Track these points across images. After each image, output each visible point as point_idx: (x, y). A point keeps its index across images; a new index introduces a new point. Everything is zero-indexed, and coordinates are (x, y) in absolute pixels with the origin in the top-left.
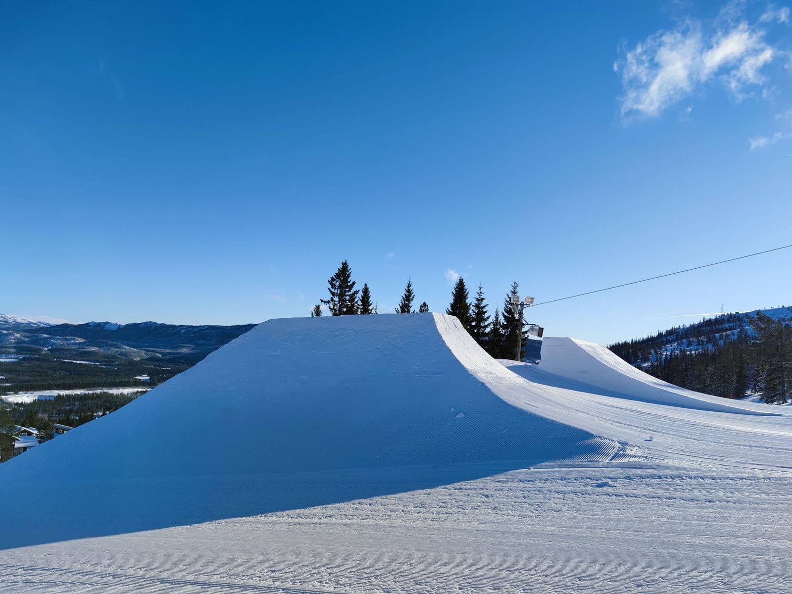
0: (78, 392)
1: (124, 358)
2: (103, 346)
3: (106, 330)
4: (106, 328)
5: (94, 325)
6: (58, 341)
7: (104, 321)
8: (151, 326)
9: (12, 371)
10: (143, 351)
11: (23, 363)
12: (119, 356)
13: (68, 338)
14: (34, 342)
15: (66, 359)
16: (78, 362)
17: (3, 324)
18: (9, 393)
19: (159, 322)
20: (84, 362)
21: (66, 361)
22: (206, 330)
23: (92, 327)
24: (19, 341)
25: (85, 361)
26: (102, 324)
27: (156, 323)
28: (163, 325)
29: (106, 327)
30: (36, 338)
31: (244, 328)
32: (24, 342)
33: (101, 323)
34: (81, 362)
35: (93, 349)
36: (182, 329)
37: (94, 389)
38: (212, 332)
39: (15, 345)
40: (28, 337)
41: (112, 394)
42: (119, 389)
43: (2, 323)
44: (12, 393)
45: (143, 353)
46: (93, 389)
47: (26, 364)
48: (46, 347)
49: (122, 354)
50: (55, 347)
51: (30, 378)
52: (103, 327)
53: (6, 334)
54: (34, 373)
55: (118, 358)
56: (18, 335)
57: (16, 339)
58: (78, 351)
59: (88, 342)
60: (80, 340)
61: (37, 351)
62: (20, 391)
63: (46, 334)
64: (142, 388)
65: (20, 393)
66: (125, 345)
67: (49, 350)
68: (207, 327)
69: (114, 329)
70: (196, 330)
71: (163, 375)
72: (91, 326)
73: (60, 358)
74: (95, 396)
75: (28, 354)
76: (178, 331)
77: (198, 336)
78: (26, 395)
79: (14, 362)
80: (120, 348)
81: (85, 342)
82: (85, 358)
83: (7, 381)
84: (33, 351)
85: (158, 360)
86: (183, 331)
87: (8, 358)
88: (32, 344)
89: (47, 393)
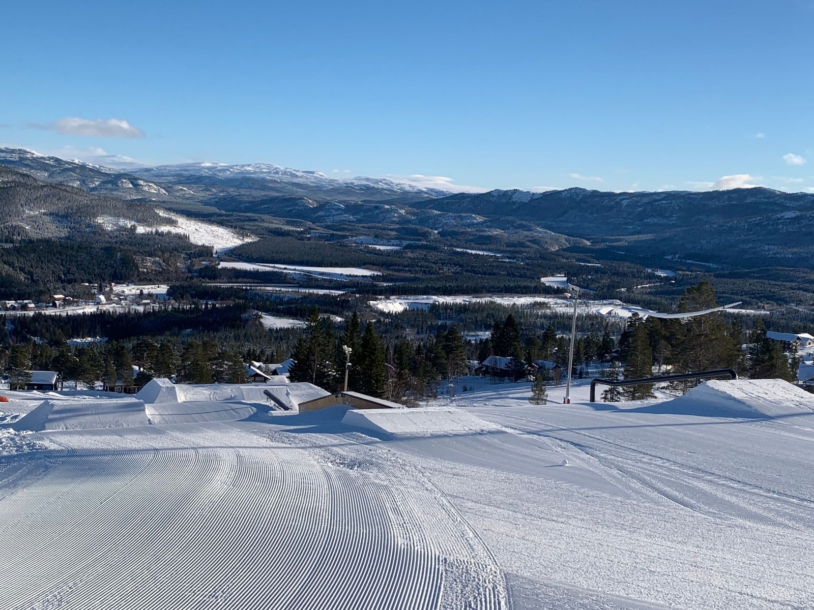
0: (459, 300)
1: (536, 246)
2: (508, 228)
3: (514, 203)
4: (514, 200)
5: (499, 195)
6: (450, 221)
7: (512, 188)
8: (578, 195)
9: (391, 265)
10: (564, 236)
11: (406, 253)
12: (529, 244)
13: (463, 215)
14: (422, 222)
15: (459, 247)
16: (474, 252)
17: (387, 194)
18: (380, 297)
19: (589, 188)
20: (481, 253)
21: (459, 250)
22: (662, 200)
23: (495, 198)
24: (403, 221)
25: (483, 250)
26: (509, 193)
27: (584, 190)
28: (595, 194)
29: (515, 198)
30: (423, 215)
31: (726, 197)
32: (409, 221)
33: (507, 191)
34: (478, 252)
35: (496, 232)
36: (624, 199)
37: (482, 295)
38: (671, 203)
39: (397, 226)
40: (414, 214)
41: (500, 305)
42: (513, 297)
43: (386, 192)
44: (383, 297)
45: (563, 238)
46: (480, 295)
47: (409, 254)
48: (436, 229)
49: (534, 241)
50: (446, 228)
51: (411, 275)
52: (511, 197)
53: (388, 211)
54: (417, 269)
55: (528, 247)
56: (403, 212)
57: (401, 216)
58: (475, 235)
59: (490, 221)
60: (479, 219)
61: (425, 235)
62: (392, 295)
63: (436, 210)
64: (545, 297)
65: (392, 297)
66: (538, 225)
67: (439, 233)
68: (663, 196)
69: (526, 201)
70: (646, 200)
71: (587, 276)
72: (494, 196)
73: (451, 245)
74: (477, 306)
75: (414, 240)
76: (617, 203)
77: (648, 211)
78: (399, 301)
79: (396, 252)
80: (531, 230)
81: (485, 222)
82: (484, 246)
83: (384, 279)
84: (419, 235)
85: (585, 250)
86: (625, 202)
87: (390, 245)
88: (419, 225)
89: (423, 299)
